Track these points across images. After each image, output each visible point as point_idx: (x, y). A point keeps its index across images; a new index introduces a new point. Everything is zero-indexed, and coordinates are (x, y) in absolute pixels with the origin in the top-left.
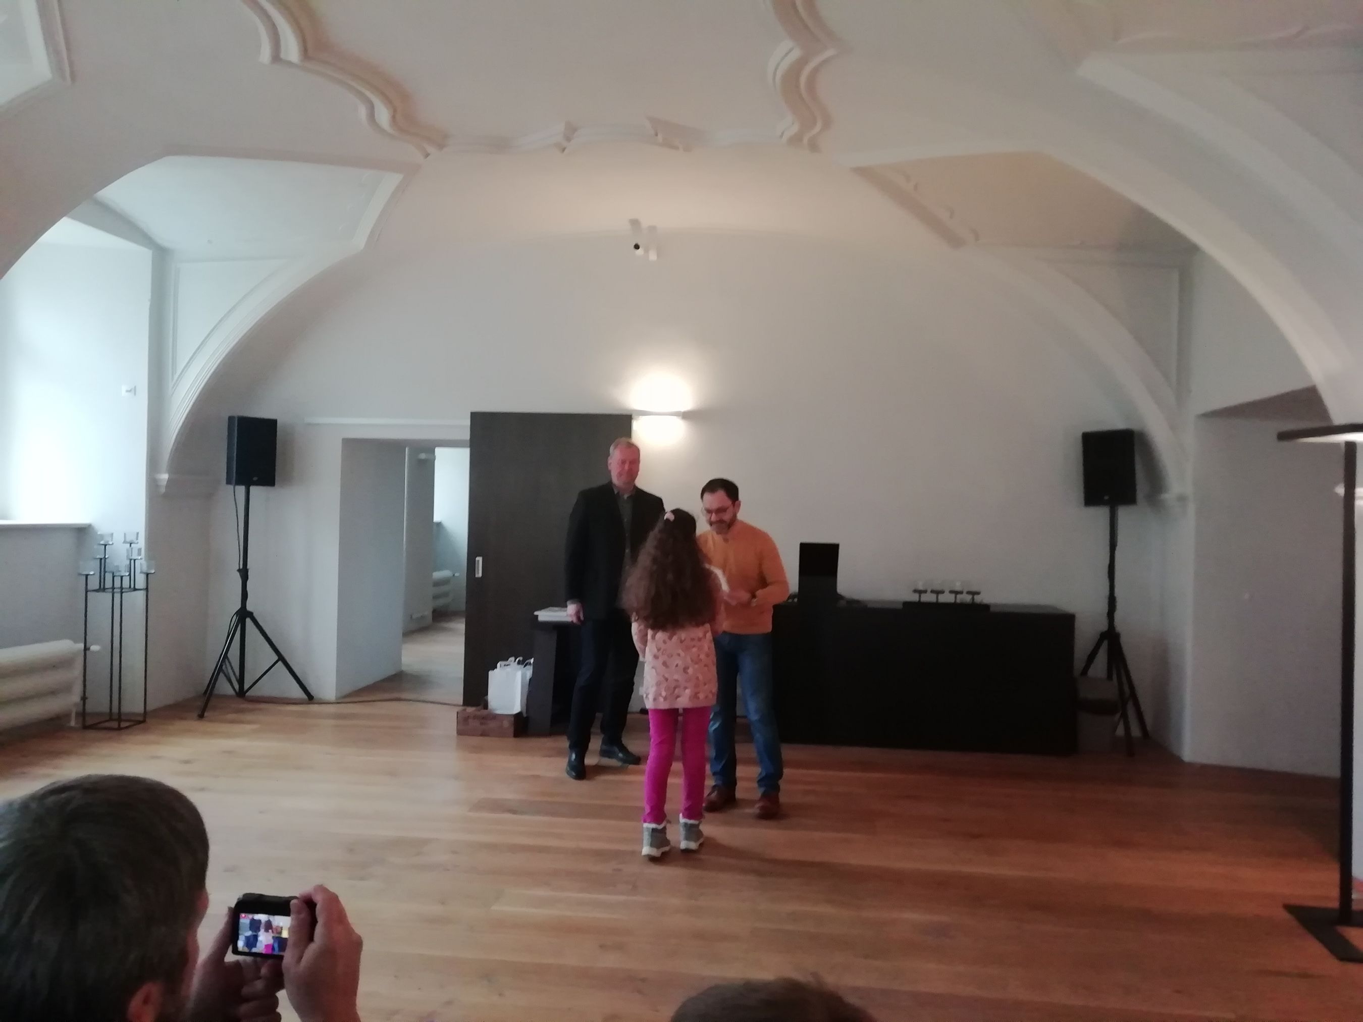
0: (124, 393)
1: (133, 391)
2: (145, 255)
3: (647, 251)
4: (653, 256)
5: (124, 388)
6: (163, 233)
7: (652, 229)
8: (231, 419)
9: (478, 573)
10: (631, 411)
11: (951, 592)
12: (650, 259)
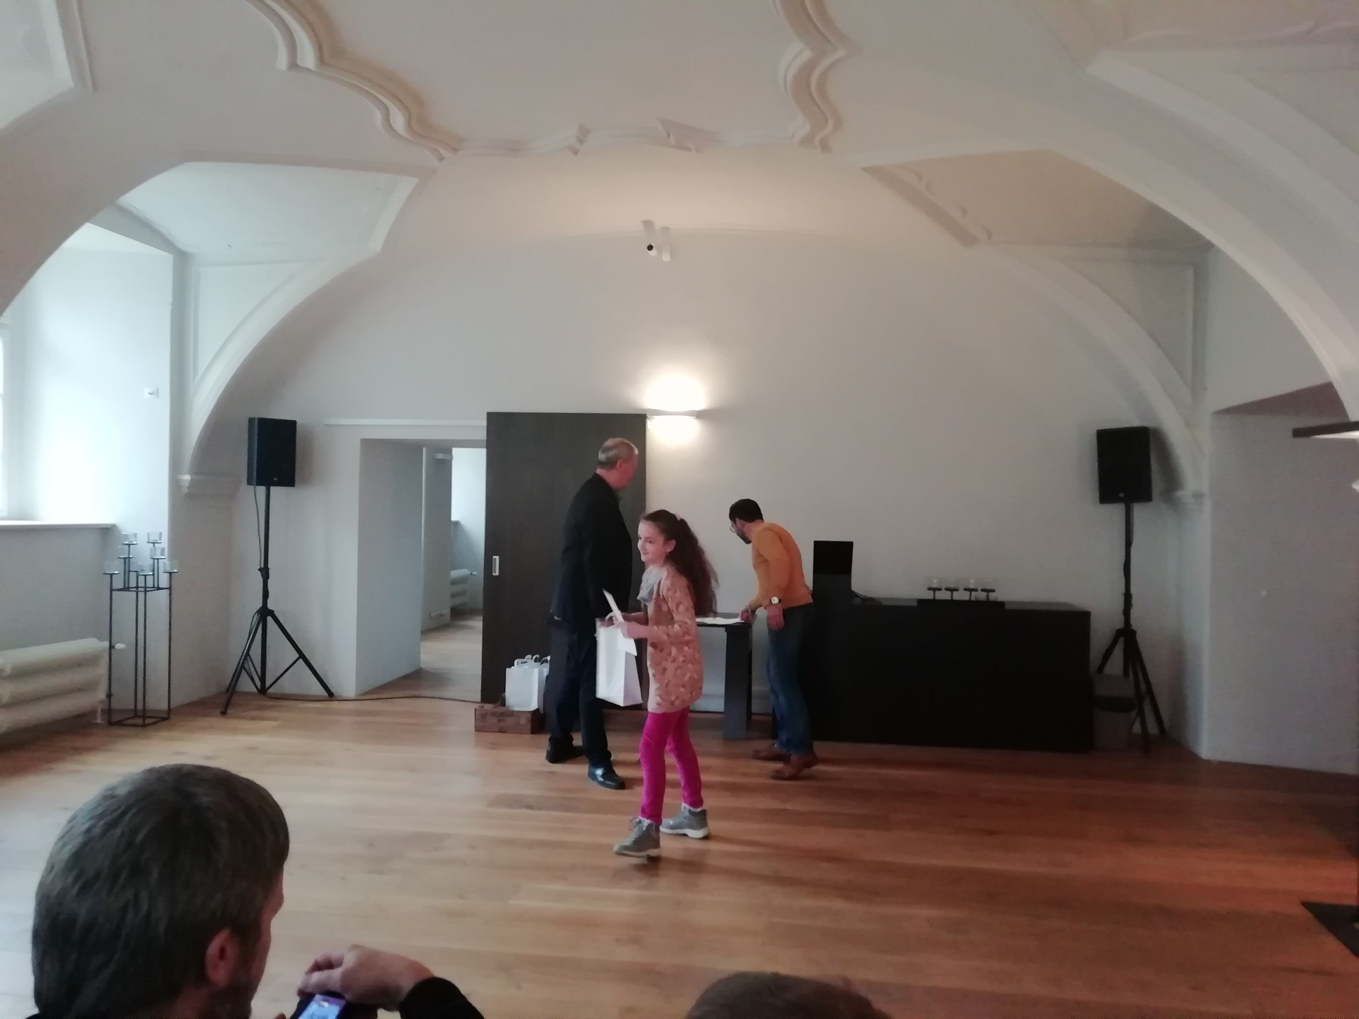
0: (146, 395)
1: (155, 393)
2: (165, 259)
3: (660, 251)
4: (666, 258)
5: (147, 391)
6: (185, 239)
7: (665, 229)
8: (251, 420)
9: (495, 572)
10: (646, 410)
11: (965, 590)
12: (664, 259)
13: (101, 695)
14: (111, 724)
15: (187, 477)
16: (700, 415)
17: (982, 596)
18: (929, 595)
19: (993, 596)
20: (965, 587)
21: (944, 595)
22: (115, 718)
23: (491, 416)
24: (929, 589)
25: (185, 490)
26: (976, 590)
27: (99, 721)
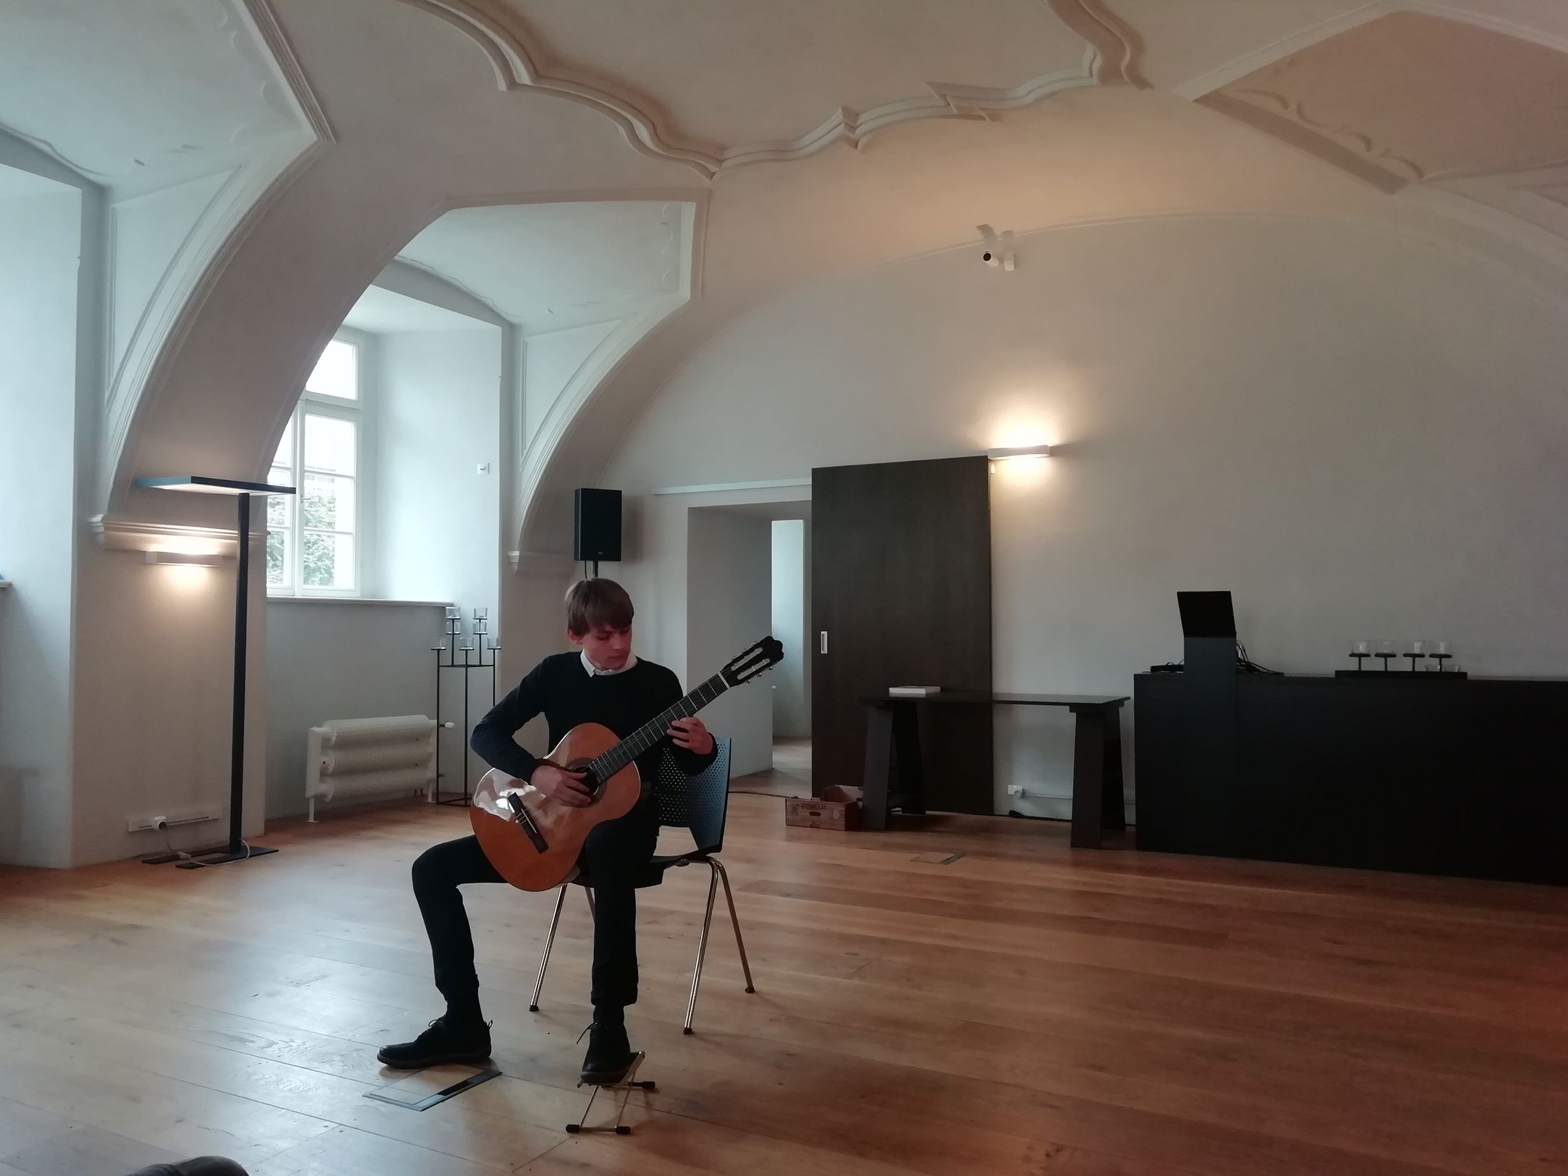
0: (479, 472)
1: (487, 469)
2: (495, 331)
3: (1001, 260)
4: (1009, 267)
5: (479, 466)
6: (510, 306)
7: (1008, 234)
8: (577, 491)
9: (823, 650)
10: (986, 452)
11: (1405, 655)
12: (1007, 270)
13: (431, 774)
14: (438, 803)
15: (517, 553)
16: (1053, 452)
17: (1434, 665)
18: (1352, 665)
19: (1449, 665)
20: (1405, 652)
21: (1375, 665)
22: (442, 799)
23: (816, 472)
24: (1352, 655)
25: (516, 567)
26: (1422, 656)
27: (430, 800)
